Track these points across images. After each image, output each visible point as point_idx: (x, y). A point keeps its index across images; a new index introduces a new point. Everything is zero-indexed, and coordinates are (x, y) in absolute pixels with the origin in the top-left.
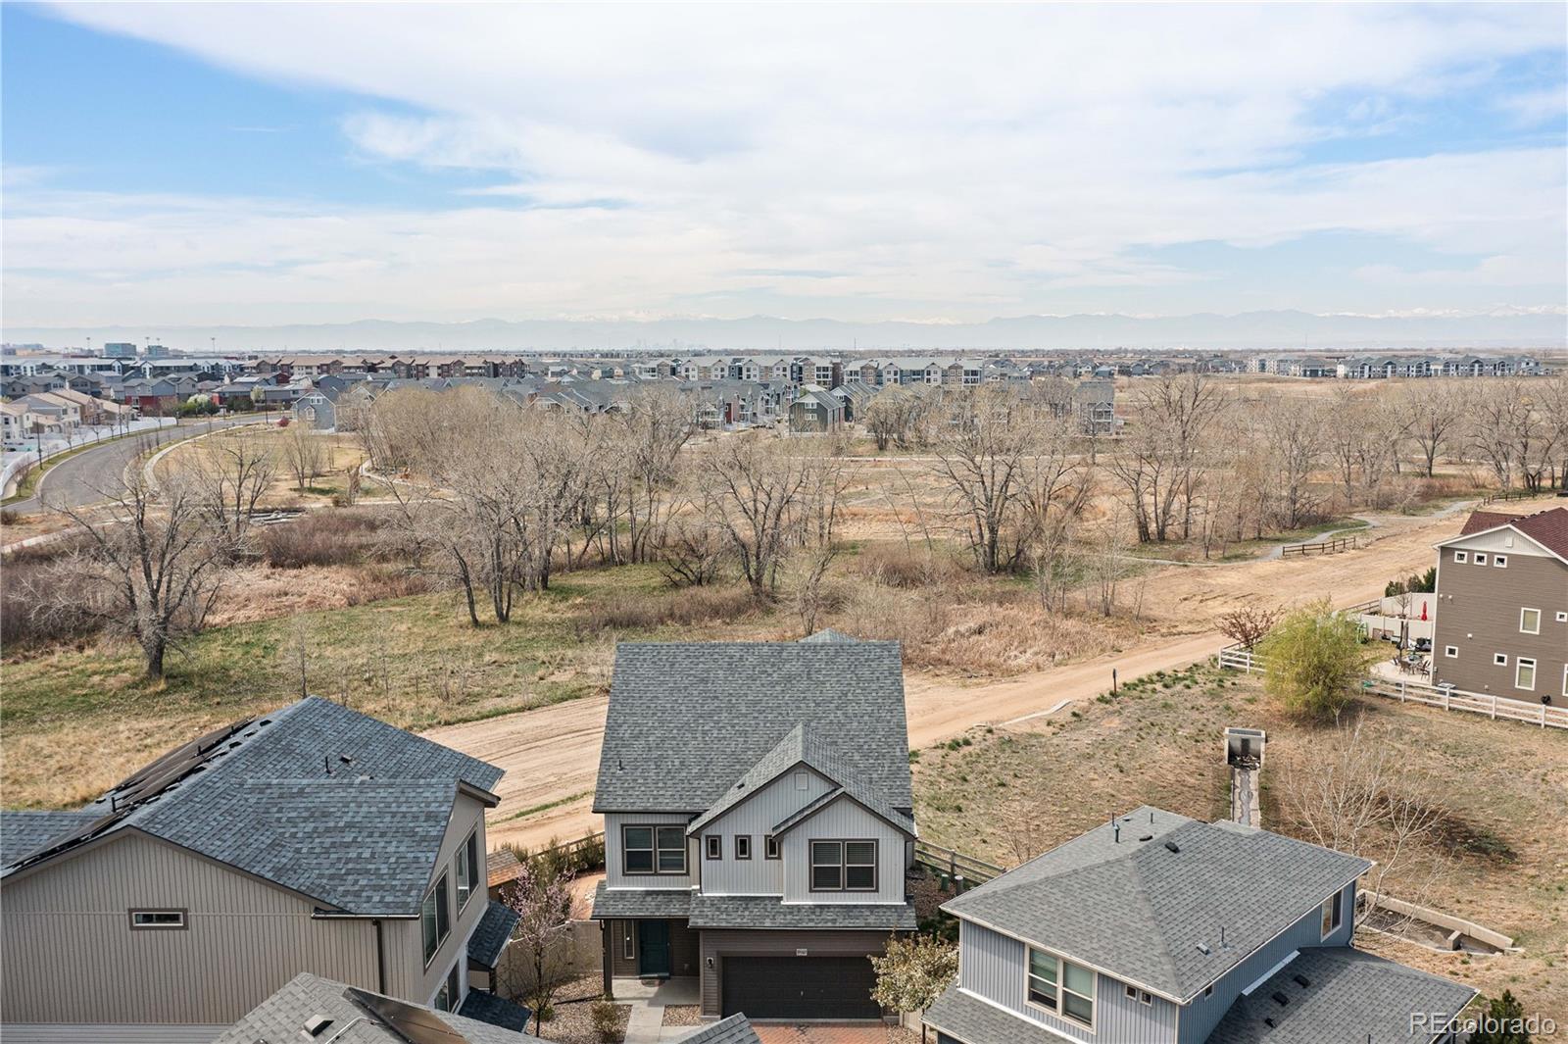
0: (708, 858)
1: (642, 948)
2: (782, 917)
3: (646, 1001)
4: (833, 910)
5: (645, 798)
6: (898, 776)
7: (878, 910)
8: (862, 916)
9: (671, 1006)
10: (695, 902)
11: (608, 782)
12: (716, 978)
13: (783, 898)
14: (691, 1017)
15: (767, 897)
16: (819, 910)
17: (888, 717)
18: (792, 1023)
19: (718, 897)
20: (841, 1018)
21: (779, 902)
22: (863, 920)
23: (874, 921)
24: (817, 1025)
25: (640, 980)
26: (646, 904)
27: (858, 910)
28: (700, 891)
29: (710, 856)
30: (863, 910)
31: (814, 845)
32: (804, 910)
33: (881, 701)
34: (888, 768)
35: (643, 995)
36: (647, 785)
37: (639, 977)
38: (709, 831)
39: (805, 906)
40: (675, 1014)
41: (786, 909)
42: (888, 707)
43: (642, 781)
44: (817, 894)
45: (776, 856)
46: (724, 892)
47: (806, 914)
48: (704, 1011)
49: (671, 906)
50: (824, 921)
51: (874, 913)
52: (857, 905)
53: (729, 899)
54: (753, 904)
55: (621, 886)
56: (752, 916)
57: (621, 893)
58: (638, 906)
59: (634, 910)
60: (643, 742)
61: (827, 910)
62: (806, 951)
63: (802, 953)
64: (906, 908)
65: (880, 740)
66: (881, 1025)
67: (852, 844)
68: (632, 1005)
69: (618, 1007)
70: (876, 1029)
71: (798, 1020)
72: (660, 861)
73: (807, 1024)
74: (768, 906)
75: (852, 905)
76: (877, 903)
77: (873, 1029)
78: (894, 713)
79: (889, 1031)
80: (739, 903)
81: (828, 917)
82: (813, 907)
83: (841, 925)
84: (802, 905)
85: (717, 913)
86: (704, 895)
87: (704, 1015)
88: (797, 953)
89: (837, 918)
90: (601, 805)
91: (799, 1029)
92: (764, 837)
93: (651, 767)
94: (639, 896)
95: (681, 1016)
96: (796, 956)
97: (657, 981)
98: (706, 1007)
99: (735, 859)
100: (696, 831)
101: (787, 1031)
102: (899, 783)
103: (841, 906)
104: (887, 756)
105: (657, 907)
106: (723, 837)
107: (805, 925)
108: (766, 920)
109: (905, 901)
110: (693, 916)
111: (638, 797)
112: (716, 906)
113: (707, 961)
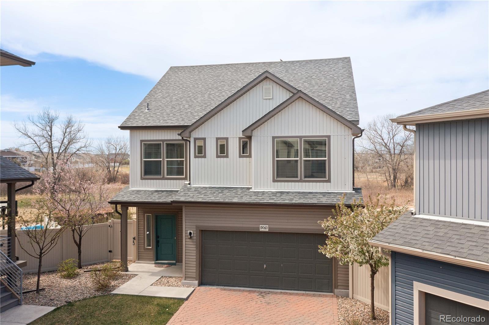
0: (196, 157)
1: (157, 242)
2: (249, 197)
3: (150, 274)
4: (291, 194)
5: (158, 121)
6: (348, 107)
7: (330, 195)
8: (316, 197)
9: (166, 277)
10: (183, 189)
11: (137, 115)
12: (195, 248)
13: (251, 188)
14: (176, 283)
15: (240, 187)
16: (280, 194)
17: (341, 83)
18: (256, 291)
19: (202, 187)
20: (298, 290)
21: (248, 190)
22: (316, 200)
23: (326, 200)
24: (276, 293)
25: (155, 264)
26: (152, 196)
27: (313, 195)
28: (189, 184)
29: (197, 155)
30: (316, 195)
31: (276, 142)
32: (268, 194)
33: (336, 78)
34: (340, 104)
35: (151, 271)
36: (162, 115)
37: (154, 262)
38: (196, 134)
39: (268, 192)
40: (166, 281)
41: (253, 194)
42: (341, 80)
43: (159, 114)
44: (279, 183)
45: (248, 154)
46: (207, 184)
47: (268, 196)
48: (185, 277)
49: (169, 198)
50: (282, 200)
51: (326, 196)
52: (312, 192)
53: (210, 188)
54: (227, 191)
55: (139, 187)
56: (224, 196)
57: (138, 191)
58: (145, 197)
59: (142, 199)
60: (168, 99)
61: (286, 194)
62: (268, 225)
63: (264, 228)
64: (355, 194)
65: (334, 93)
66: (332, 296)
67: (308, 141)
68: (138, 275)
69: (127, 275)
70: (328, 299)
71: (261, 290)
72: (167, 168)
73: (268, 292)
74: (239, 192)
75: (307, 192)
76: (329, 191)
77: (325, 298)
78: (346, 82)
79: (340, 301)
80: (217, 190)
81: (286, 198)
82: (275, 192)
83: (297, 202)
84: (267, 191)
85: (198, 194)
86: (192, 186)
87: (185, 280)
88: (260, 227)
89: (294, 198)
90: (127, 124)
91: (260, 295)
92: (238, 138)
93: (168, 108)
94: (149, 192)
95: (169, 282)
96: (259, 231)
97: (166, 266)
98: (187, 273)
99: (216, 158)
100: (186, 134)
101: (249, 295)
102: (348, 110)
103: (299, 193)
104: (339, 99)
105: (159, 197)
106: (207, 139)
107: (265, 201)
108: (235, 199)
109: (353, 191)
110: (178, 196)
111: (153, 120)
112: (198, 191)
113: (187, 233)
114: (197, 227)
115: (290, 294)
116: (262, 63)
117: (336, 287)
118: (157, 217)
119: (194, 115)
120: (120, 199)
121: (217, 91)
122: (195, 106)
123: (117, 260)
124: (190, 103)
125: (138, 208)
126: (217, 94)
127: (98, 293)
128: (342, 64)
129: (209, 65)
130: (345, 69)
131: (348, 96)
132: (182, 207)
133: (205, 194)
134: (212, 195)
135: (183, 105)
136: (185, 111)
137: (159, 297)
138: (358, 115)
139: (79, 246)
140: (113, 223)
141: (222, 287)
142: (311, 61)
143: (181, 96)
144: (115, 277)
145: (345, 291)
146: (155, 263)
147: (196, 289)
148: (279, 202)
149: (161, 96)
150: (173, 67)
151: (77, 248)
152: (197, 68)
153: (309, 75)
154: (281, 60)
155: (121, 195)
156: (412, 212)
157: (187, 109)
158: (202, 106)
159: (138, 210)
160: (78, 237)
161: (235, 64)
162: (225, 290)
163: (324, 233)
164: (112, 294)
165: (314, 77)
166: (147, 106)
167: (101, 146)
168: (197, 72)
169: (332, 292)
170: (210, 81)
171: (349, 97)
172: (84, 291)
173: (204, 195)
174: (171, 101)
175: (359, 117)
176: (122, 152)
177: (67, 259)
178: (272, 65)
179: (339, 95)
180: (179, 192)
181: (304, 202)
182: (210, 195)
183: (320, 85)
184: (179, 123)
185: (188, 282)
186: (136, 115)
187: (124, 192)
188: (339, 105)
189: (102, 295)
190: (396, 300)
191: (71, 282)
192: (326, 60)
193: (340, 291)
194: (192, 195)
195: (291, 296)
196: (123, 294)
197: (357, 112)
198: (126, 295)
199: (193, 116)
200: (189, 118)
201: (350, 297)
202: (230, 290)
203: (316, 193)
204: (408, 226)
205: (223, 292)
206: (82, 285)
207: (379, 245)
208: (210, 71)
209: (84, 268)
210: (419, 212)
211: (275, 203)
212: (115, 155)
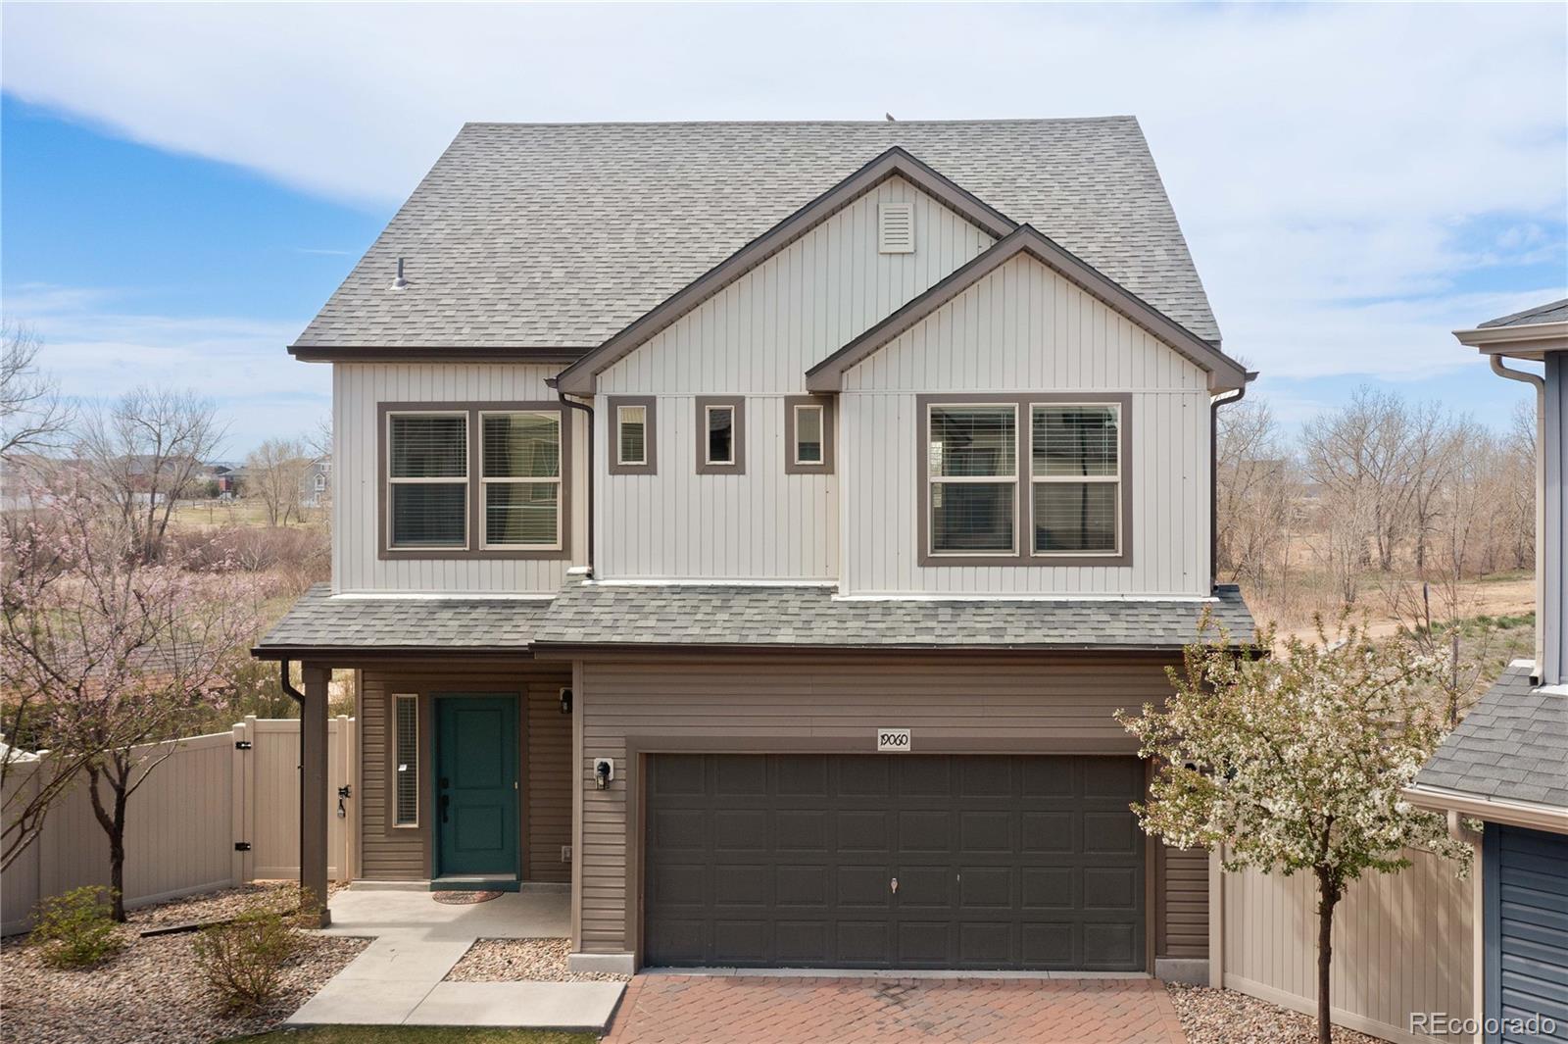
0: (615, 470)
1: (442, 803)
2: (835, 624)
3: (426, 931)
4: (991, 611)
5: (450, 329)
6: (1168, 291)
7: (1135, 612)
8: (1085, 622)
9: (495, 941)
10: (569, 595)
11: (359, 303)
12: (624, 826)
13: (836, 588)
14: (543, 963)
15: (790, 587)
16: (949, 611)
17: (1126, 207)
18: (861, 979)
19: (642, 587)
20: (1017, 970)
21: (827, 598)
22: (1090, 632)
23: (1125, 633)
24: (942, 985)
25: (432, 891)
26: (432, 625)
27: (1071, 611)
28: (590, 576)
29: (620, 462)
30: (1084, 612)
31: (932, 416)
32: (903, 611)
33: (1103, 188)
34: (1137, 280)
35: (422, 919)
36: (462, 308)
37: (428, 883)
38: (618, 381)
39: (905, 605)
40: (498, 958)
41: (847, 611)
42: (1122, 196)
43: (453, 302)
44: (943, 571)
45: (819, 459)
46: (660, 576)
47: (908, 618)
48: (582, 941)
49: (504, 629)
50: (965, 632)
51: (1122, 617)
52: (1067, 602)
53: (675, 590)
54: (744, 600)
55: (371, 590)
56: (738, 621)
57: (370, 605)
58: (405, 628)
59: (392, 635)
60: (477, 245)
61: (974, 611)
62: (909, 730)
63: (895, 740)
64: (1222, 609)
65: (1108, 239)
66: (1149, 986)
67: (1049, 412)
68: (375, 938)
69: (329, 941)
70: (1136, 996)
71: (882, 974)
72: (488, 513)
73: (911, 983)
74: (791, 604)
75: (1050, 602)
76: (1128, 599)
77: (1127, 994)
78: (1140, 202)
79: (1181, 1001)
80: (702, 597)
81: (978, 625)
82: (929, 605)
83: (1021, 640)
84: (897, 602)
85: (632, 616)
86: (601, 583)
87: (581, 952)
88: (880, 738)
89: (1007, 625)
90: (322, 338)
91: (882, 994)
92: (783, 400)
93: (486, 280)
94: (418, 610)
95: (515, 960)
96: (875, 752)
97: (478, 895)
98: (588, 925)
99: (697, 473)
100: (579, 381)
101: (844, 998)
102: (1174, 302)
103: (1019, 605)
104: (1131, 262)
105: (461, 629)
106: (659, 402)
107: (903, 640)
108: (782, 631)
109: (1213, 594)
110: (554, 623)
111: (431, 326)
112: (629, 603)
113: (593, 769)
114: (630, 743)
115: (996, 985)
116: (818, 123)
117: (1161, 951)
118: (439, 704)
119: (593, 308)
120: (298, 638)
121: (668, 222)
122: (593, 275)
123: (272, 881)
124: (571, 263)
125: (363, 672)
126: (671, 232)
127: (230, 1024)
128: (1111, 139)
129: (618, 125)
130: (1127, 159)
131: (1160, 254)
132: (571, 665)
133: (661, 615)
134: (688, 617)
135: (544, 269)
136: (555, 291)
137: (491, 1028)
138: (1214, 321)
139: (115, 831)
140: (255, 734)
141: (731, 972)
142: (1000, 124)
143: (526, 236)
144: (282, 954)
145: (1194, 965)
146: (434, 888)
147: (630, 984)
148: (953, 641)
149: (449, 231)
150: (476, 125)
151: (105, 839)
152: (573, 133)
153: (1000, 172)
154: (890, 118)
155: (302, 621)
156: (1533, 675)
157: (562, 286)
158: (619, 275)
159: (363, 681)
160: (114, 796)
161: (716, 123)
162: (742, 981)
163: (1140, 754)
164: (297, 1026)
165: (1021, 182)
166: (397, 271)
167: (96, 427)
168: (576, 148)
169: (1143, 971)
170: (632, 181)
171: (1166, 257)
172: (165, 1022)
173: (656, 616)
174: (493, 255)
175: (1217, 327)
176: (184, 450)
177: (74, 889)
178: (861, 134)
179: (1129, 249)
180: (553, 608)
181: (1048, 640)
182: (683, 617)
183: (1051, 211)
184: (540, 338)
185: (593, 959)
186: (353, 303)
187: (310, 609)
188: (1137, 285)
189: (248, 1033)
190: (1503, 1005)
191: (94, 982)
192: (1052, 123)
193: (1175, 965)
194: (607, 619)
195: (1001, 994)
196: (340, 1026)
197: (1205, 310)
198: (350, 1025)
199: (590, 314)
200: (576, 320)
201: (1211, 986)
202: (765, 982)
203: (1083, 605)
204: (1537, 728)
205: (741, 990)
206: (151, 996)
207: (1451, 804)
208: (626, 144)
209: (137, 918)
210: (1560, 675)
211: (937, 645)
212: (156, 461)
